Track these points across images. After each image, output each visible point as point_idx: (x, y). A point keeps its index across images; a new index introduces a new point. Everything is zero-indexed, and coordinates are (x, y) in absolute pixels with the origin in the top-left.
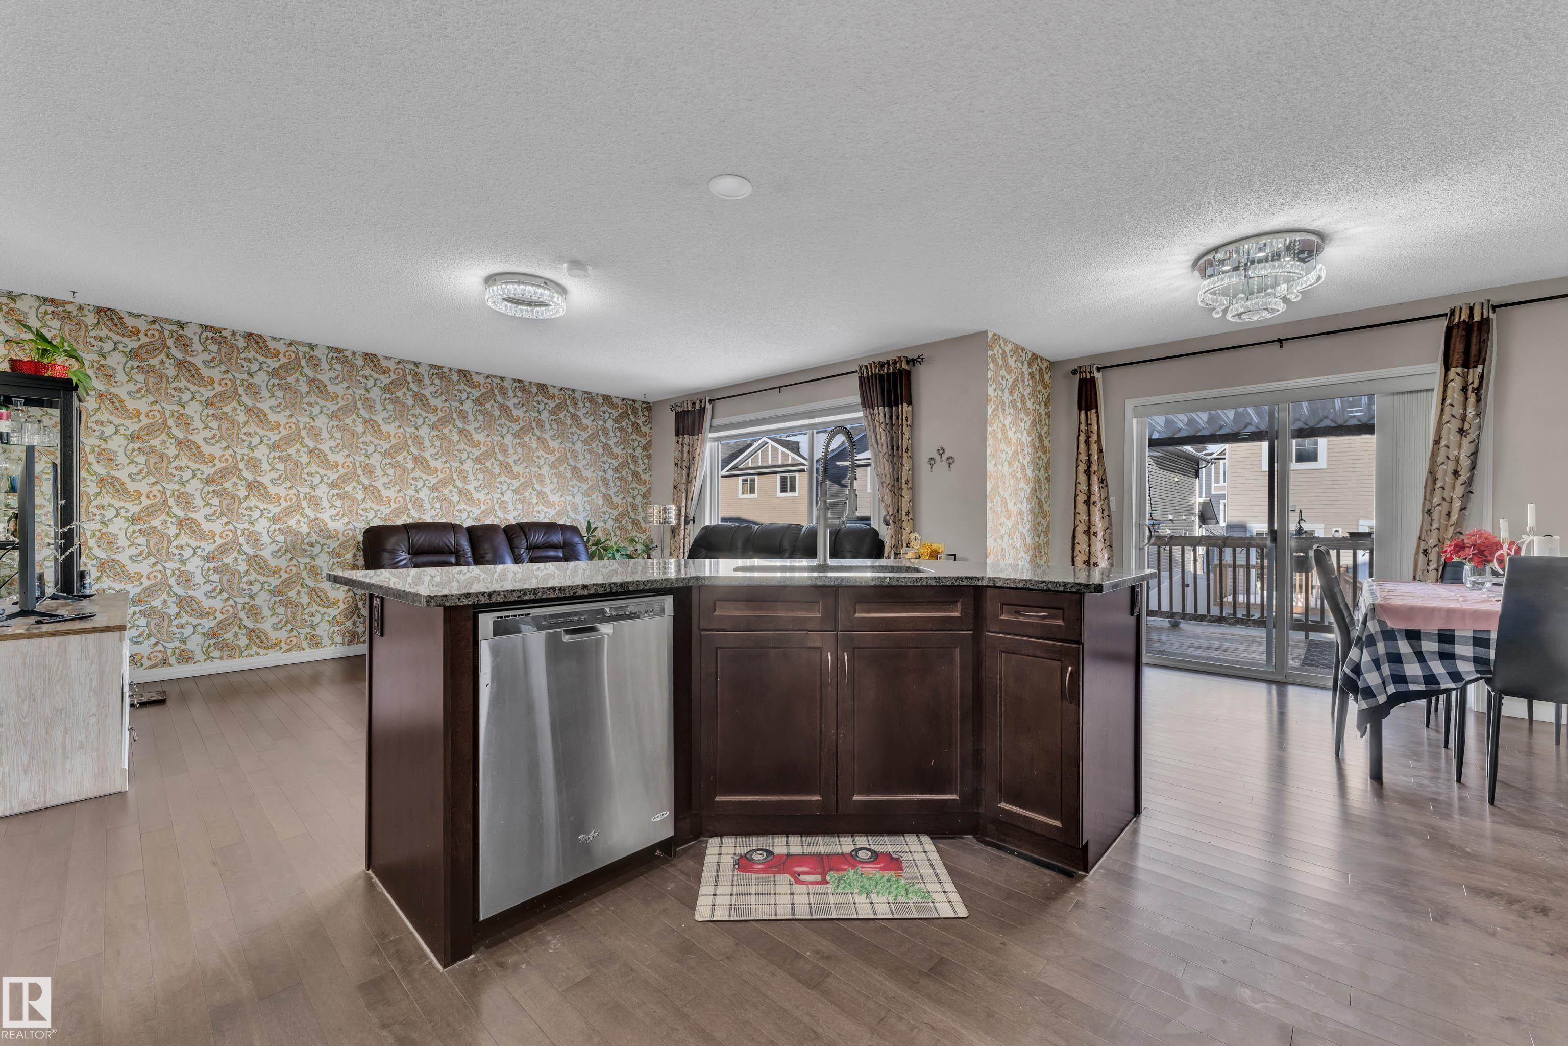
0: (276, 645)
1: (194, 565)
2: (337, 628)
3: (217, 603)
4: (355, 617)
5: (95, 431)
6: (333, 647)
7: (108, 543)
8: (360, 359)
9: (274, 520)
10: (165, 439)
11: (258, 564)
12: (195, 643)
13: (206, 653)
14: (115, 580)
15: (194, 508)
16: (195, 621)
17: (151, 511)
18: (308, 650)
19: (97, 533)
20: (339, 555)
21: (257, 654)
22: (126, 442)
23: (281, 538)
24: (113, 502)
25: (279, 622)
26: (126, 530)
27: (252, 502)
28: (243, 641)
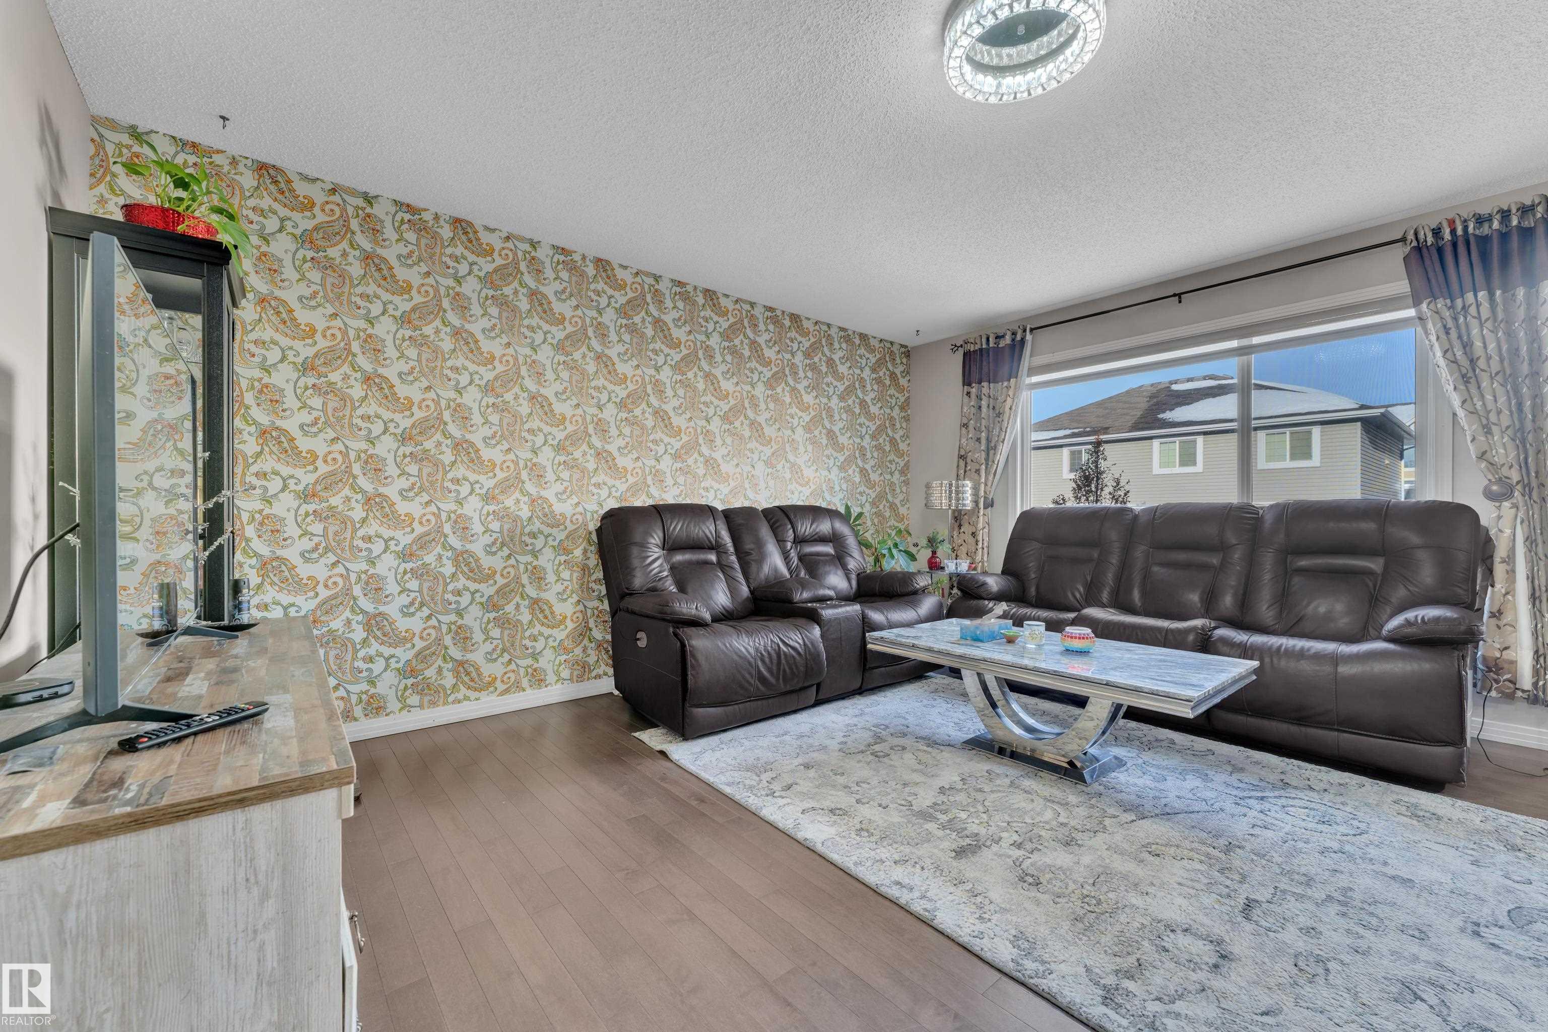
0: (488, 685)
1: (387, 565)
2: (564, 657)
3: (415, 624)
4: (586, 641)
5: (253, 356)
6: (559, 685)
7: (272, 531)
8: (591, 265)
9: (488, 498)
10: (348, 372)
11: (468, 564)
12: (387, 686)
13: (402, 699)
14: (281, 590)
15: (386, 478)
16: (387, 651)
17: (330, 482)
18: (529, 691)
19: (257, 516)
20: (567, 552)
21: (466, 698)
22: (295, 375)
23: (495, 526)
24: (279, 467)
25: (494, 650)
26: (297, 511)
27: (460, 471)
28: (449, 680)
